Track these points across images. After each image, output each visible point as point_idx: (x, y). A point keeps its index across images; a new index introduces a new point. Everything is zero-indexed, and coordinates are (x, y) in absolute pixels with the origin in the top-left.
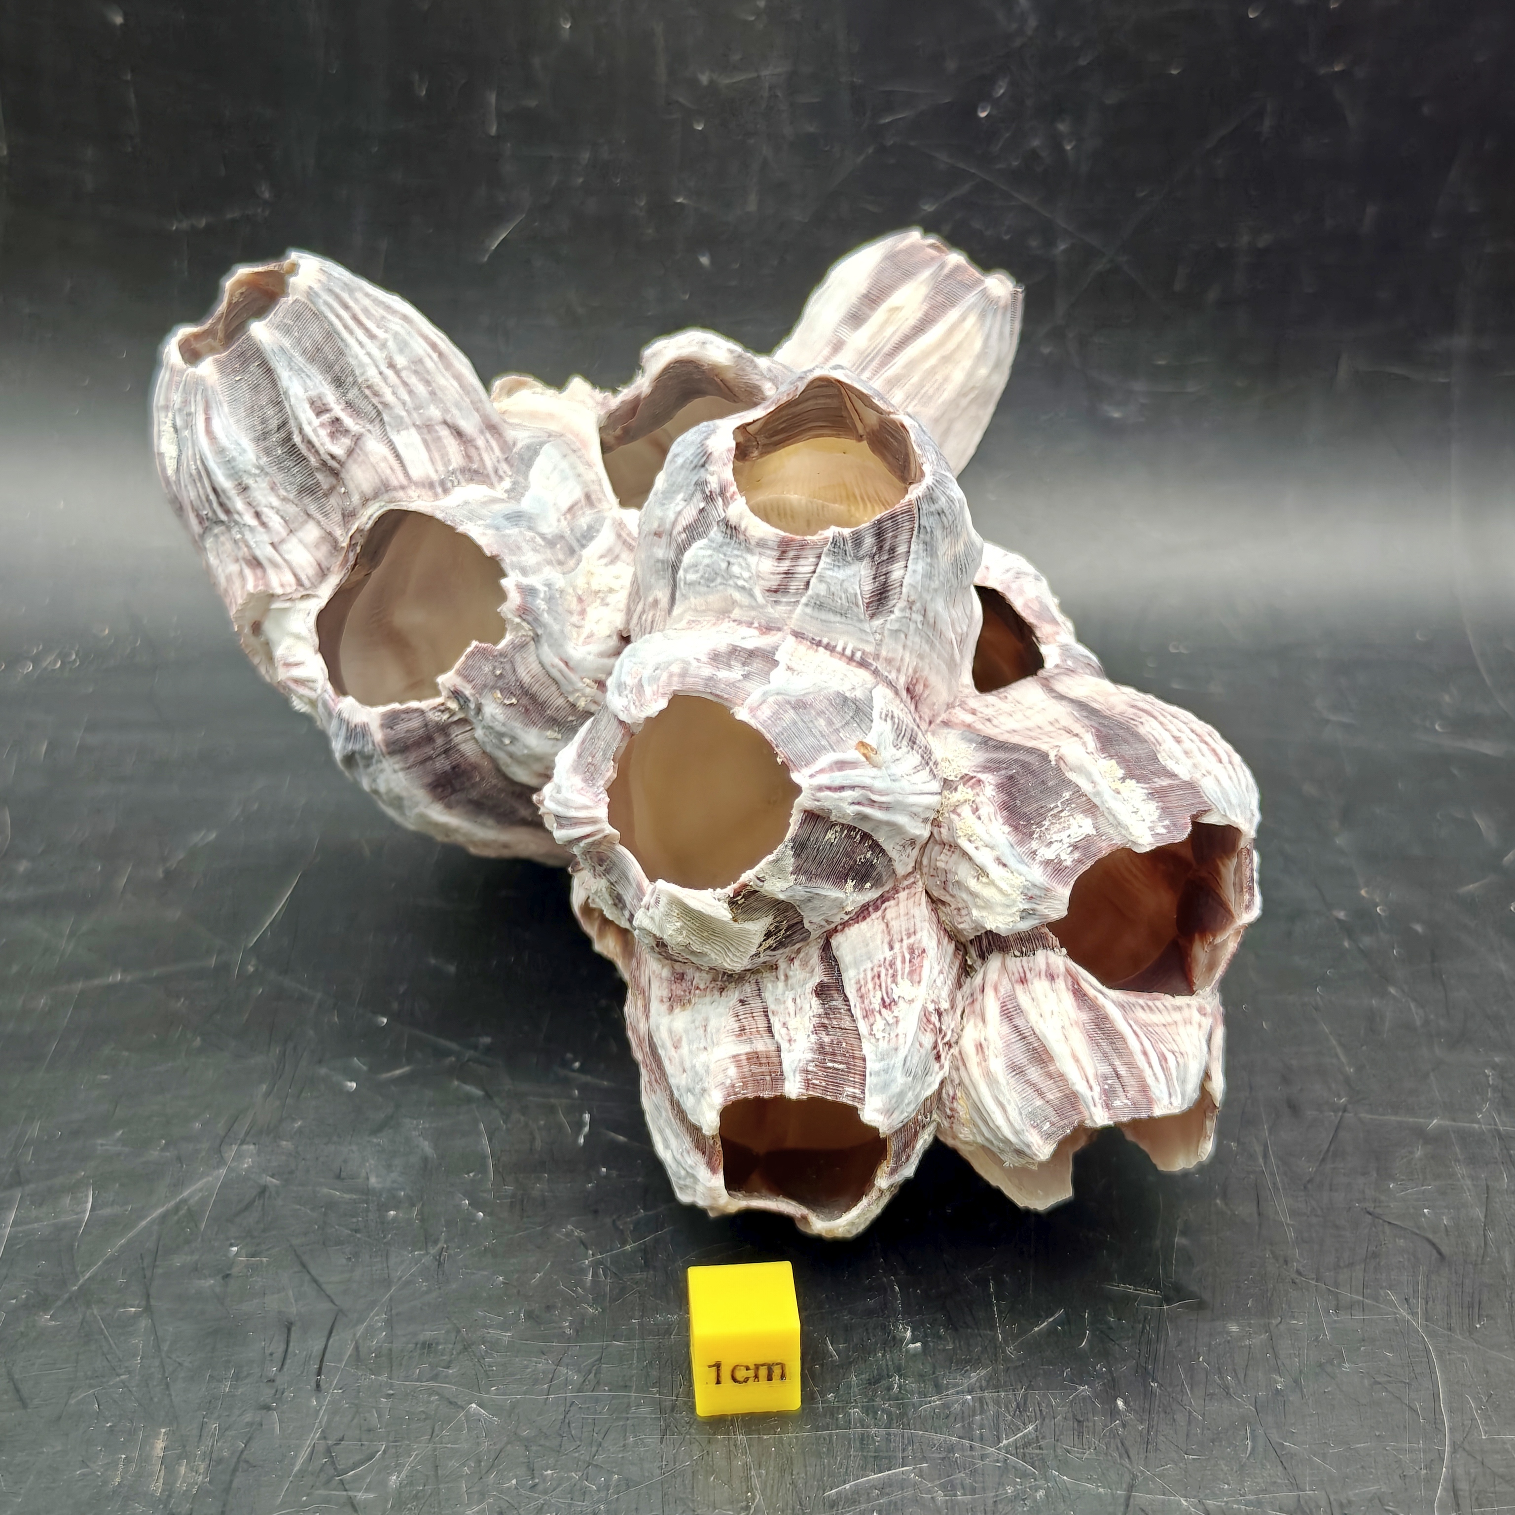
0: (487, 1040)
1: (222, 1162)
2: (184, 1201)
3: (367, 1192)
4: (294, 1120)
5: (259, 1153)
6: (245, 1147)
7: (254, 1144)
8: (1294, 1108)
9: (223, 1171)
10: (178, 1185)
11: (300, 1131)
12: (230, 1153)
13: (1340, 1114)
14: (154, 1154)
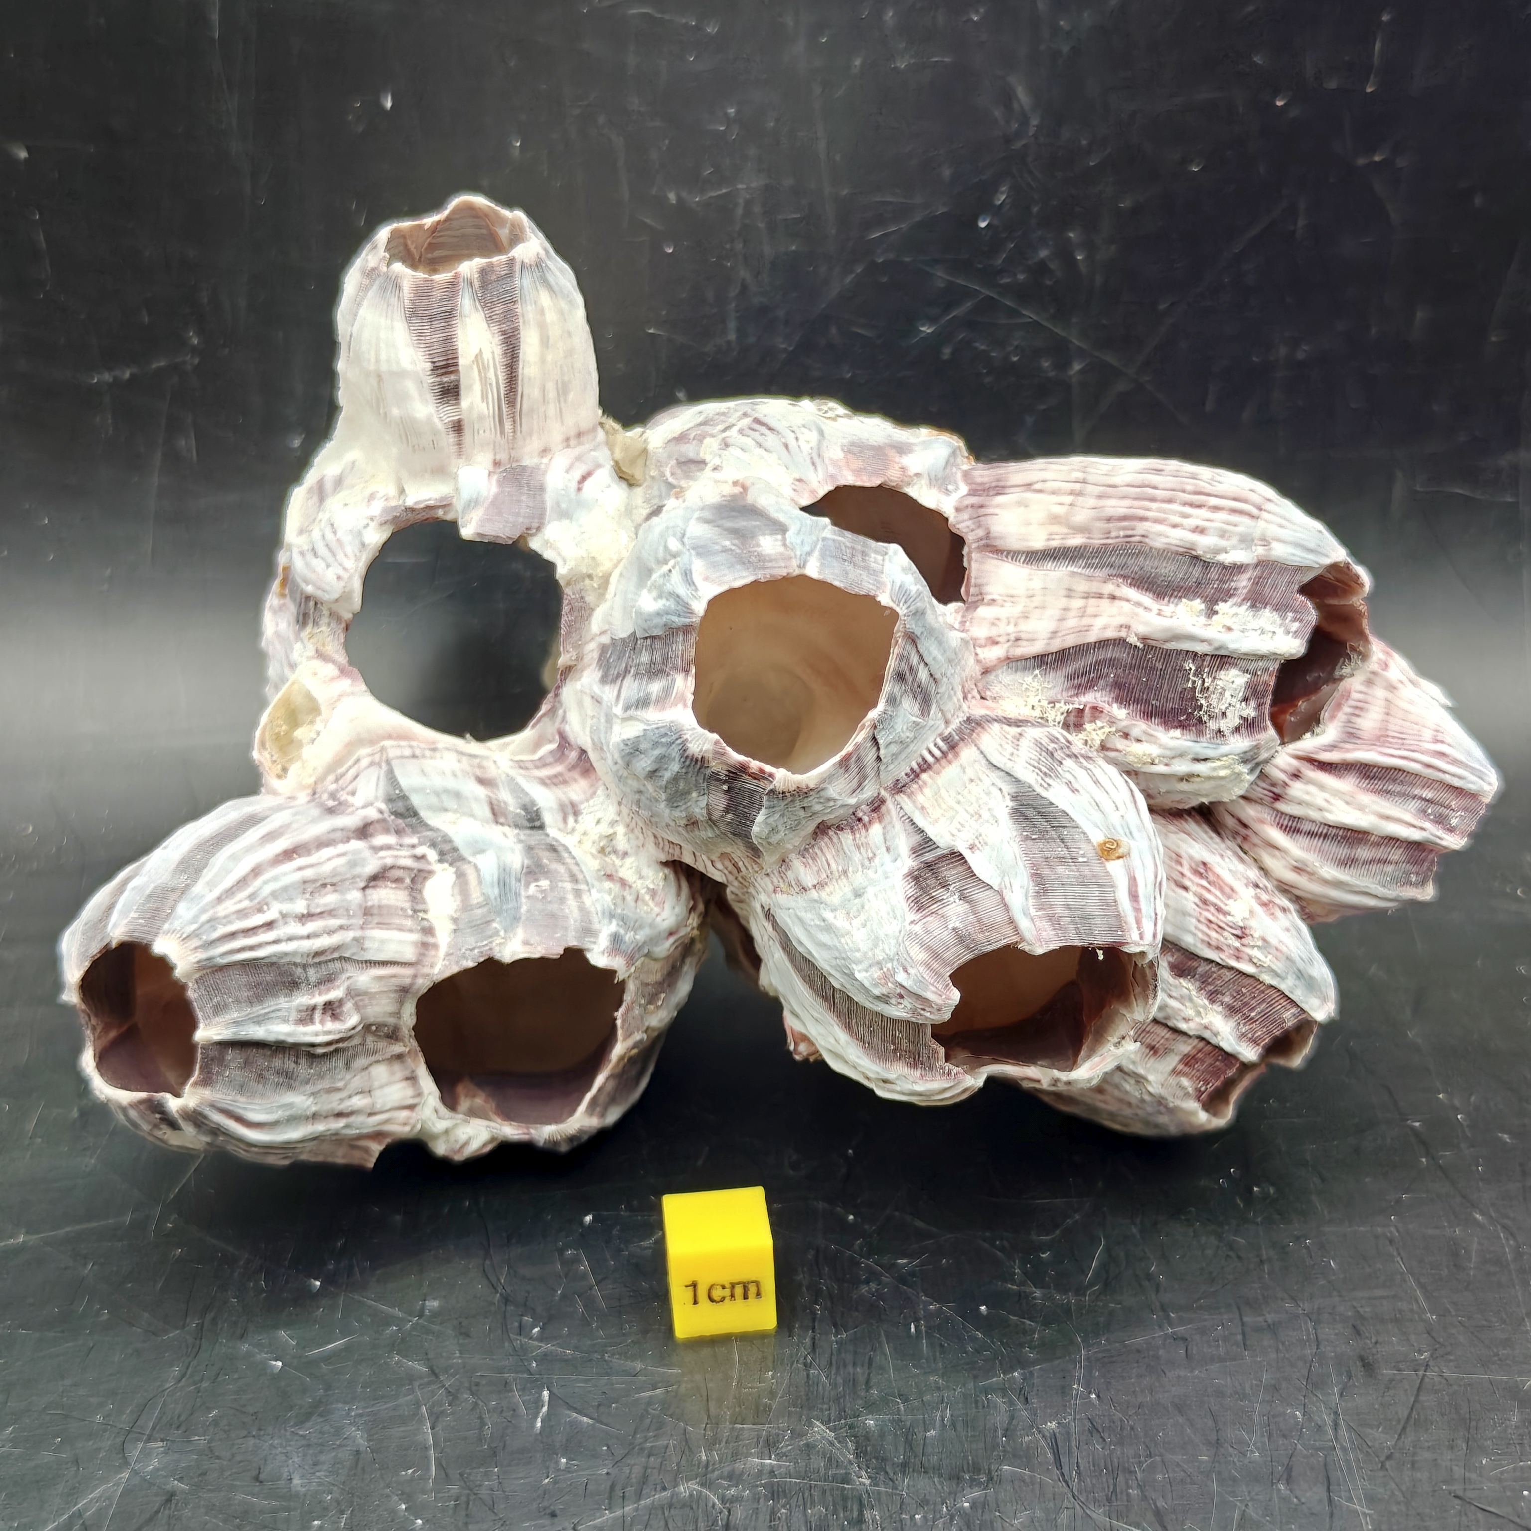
0: (433, 1304)
1: (126, 1463)
2: (80, 1514)
3: (291, 1496)
4: (209, 1410)
5: (166, 1453)
6: (152, 1445)
7: (162, 1441)
8: (1368, 1366)
9: (125, 1475)
10: (73, 1494)
11: (216, 1422)
12: (135, 1451)
13: (1421, 1373)
14: (46, 1456)
